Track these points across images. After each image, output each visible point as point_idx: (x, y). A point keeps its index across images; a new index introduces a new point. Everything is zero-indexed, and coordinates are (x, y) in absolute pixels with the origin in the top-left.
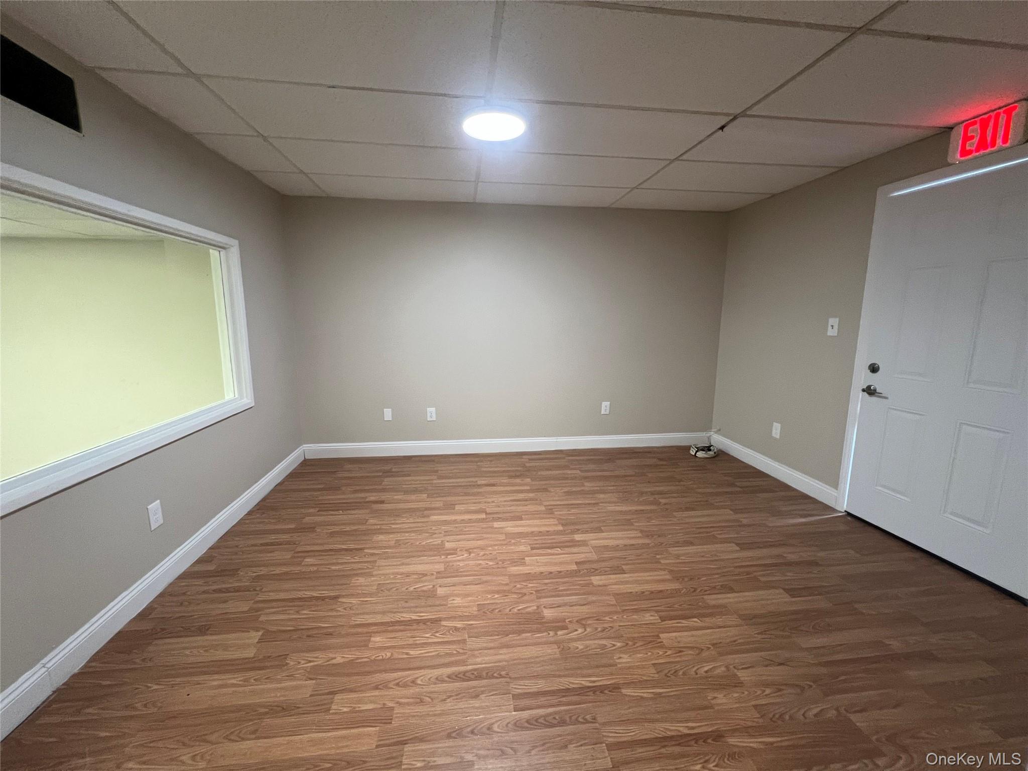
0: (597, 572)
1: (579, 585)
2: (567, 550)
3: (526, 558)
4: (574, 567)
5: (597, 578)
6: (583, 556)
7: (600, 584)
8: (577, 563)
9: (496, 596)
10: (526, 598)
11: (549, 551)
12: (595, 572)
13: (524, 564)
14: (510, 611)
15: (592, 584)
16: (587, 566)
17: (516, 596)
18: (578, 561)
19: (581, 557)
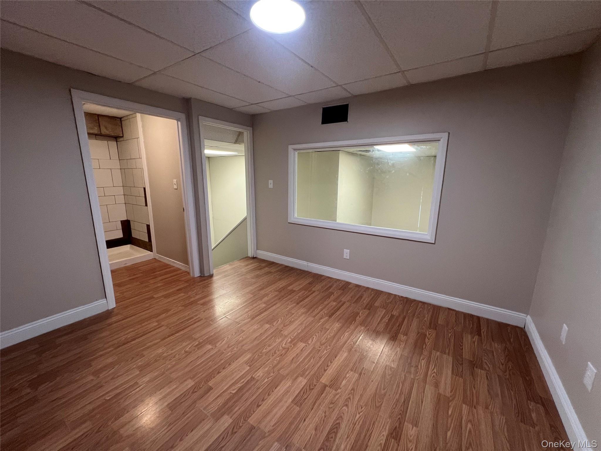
0: (191, 391)
1: (200, 372)
2: (226, 396)
3: (248, 368)
4: (211, 384)
5: (189, 386)
6: (211, 399)
7: (186, 382)
8: (211, 388)
9: (241, 339)
10: (226, 346)
11: (239, 385)
12: (194, 390)
13: (246, 363)
14: (228, 337)
15: (191, 378)
16: (201, 391)
17: (232, 344)
18: (211, 391)
19: (211, 396)
